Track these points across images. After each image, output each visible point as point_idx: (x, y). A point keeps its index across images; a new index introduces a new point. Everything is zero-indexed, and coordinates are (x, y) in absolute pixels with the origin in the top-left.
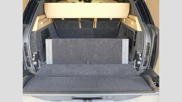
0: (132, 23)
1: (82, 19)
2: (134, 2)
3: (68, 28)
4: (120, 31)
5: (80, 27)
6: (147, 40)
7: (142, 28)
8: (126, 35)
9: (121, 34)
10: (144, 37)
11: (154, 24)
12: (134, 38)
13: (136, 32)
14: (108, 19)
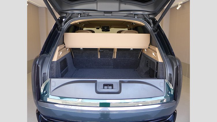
0: (153, 54)
1: (101, 49)
2: (154, 34)
3: (86, 58)
4: (141, 61)
5: (99, 57)
6: (169, 71)
7: (163, 58)
8: (147, 66)
9: (142, 65)
10: (165, 68)
11: (174, 55)
12: (155, 69)
13: (157, 63)
14: (128, 50)
